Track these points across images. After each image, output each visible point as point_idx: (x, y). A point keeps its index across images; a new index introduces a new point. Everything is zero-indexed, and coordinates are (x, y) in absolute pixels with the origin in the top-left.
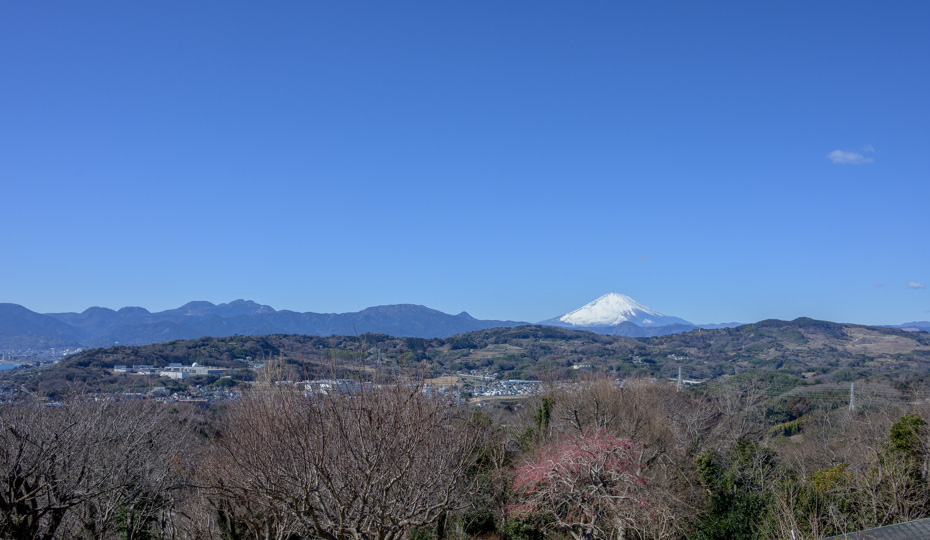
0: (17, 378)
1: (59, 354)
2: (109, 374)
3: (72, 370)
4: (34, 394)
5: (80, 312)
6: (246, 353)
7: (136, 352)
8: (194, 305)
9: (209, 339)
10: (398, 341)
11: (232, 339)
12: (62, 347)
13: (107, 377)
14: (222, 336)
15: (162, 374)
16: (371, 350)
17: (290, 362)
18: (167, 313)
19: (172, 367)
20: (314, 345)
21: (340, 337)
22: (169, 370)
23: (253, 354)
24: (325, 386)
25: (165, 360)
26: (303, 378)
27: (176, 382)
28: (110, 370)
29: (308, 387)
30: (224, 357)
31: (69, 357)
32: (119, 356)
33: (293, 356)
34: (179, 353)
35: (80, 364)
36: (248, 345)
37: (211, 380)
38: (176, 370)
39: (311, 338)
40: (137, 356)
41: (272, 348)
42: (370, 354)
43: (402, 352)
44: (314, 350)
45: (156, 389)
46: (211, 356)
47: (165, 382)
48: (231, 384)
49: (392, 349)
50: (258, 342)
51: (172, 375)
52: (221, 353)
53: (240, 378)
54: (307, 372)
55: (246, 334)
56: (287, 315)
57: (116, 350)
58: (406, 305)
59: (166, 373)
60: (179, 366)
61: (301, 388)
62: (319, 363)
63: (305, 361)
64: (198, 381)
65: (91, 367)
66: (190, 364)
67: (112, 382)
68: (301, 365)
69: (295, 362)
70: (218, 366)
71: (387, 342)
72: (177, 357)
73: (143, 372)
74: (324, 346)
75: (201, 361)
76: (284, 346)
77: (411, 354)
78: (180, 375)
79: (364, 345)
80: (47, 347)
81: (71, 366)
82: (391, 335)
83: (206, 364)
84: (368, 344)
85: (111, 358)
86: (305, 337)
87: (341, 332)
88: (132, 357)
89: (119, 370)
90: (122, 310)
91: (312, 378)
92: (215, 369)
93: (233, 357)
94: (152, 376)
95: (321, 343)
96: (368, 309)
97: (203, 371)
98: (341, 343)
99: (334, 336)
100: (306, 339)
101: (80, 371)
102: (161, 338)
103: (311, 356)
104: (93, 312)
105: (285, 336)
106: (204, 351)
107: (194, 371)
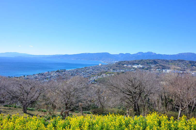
0: (108, 66)
1: (115, 62)
2: (123, 66)
3: (117, 65)
4: (110, 69)
5: (118, 54)
6: (150, 63)
7: (128, 62)
8: (139, 53)
9: (142, 60)
10: (187, 61)
11: (147, 60)
12: (115, 60)
13: (123, 67)
14: (145, 59)
15: (133, 66)
16: (180, 63)
17: (160, 65)
18: (134, 54)
19: (135, 65)
20: (166, 62)
21: (172, 60)
22: (135, 66)
23: (152, 63)
24: (168, 71)
25: (134, 64)
26: (163, 69)
27: (136, 68)
28: (124, 65)
29: (164, 71)
30: (146, 63)
31: (116, 63)
32: (125, 63)
33: (160, 64)
34: (136, 62)
35: (118, 64)
36: (151, 61)
37: (143, 68)
38: (136, 66)
39: (165, 60)
40: (129, 63)
41: (156, 62)
42: (179, 64)
43: (188, 64)
44: (166, 63)
45: (132, 69)
46: (143, 63)
47: (134, 68)
48: (147, 69)
49: (185, 63)
50: (153, 61)
51: (135, 67)
52: (145, 63)
53: (149, 68)
54: (164, 68)
55: (150, 59)
56: (159, 55)
57: (125, 61)
58: (189, 53)
59: (134, 66)
60: (136, 65)
61: (162, 71)
62: (166, 66)
63: (163, 65)
64: (140, 68)
65: (120, 65)
66: (139, 65)
67: (124, 68)
68: (162, 66)
69: (161, 65)
70: (144, 65)
71: (184, 61)
72: (136, 63)
73: (129, 66)
74: (168, 62)
75: (141, 64)
76: (158, 62)
77: (190, 65)
78: (137, 67)
79: (178, 62)
80: (113, 61)
81: (117, 64)
82: (185, 60)
83: (142, 65)
84: (179, 62)
85: (124, 63)
86: (163, 60)
87: (172, 59)
88: (128, 63)
89: (125, 65)
90: (126, 54)
91: (165, 69)
92: (144, 66)
93: (148, 64)
94: (131, 67)
95: (167, 61)
96: (179, 54)
97: (141, 66)
98: (172, 61)
99: (170, 60)
100: (164, 60)
101: (118, 65)
102: (133, 59)
103: (165, 64)
104: (120, 54)
105: (159, 60)
106: (142, 62)
107: (139, 66)
